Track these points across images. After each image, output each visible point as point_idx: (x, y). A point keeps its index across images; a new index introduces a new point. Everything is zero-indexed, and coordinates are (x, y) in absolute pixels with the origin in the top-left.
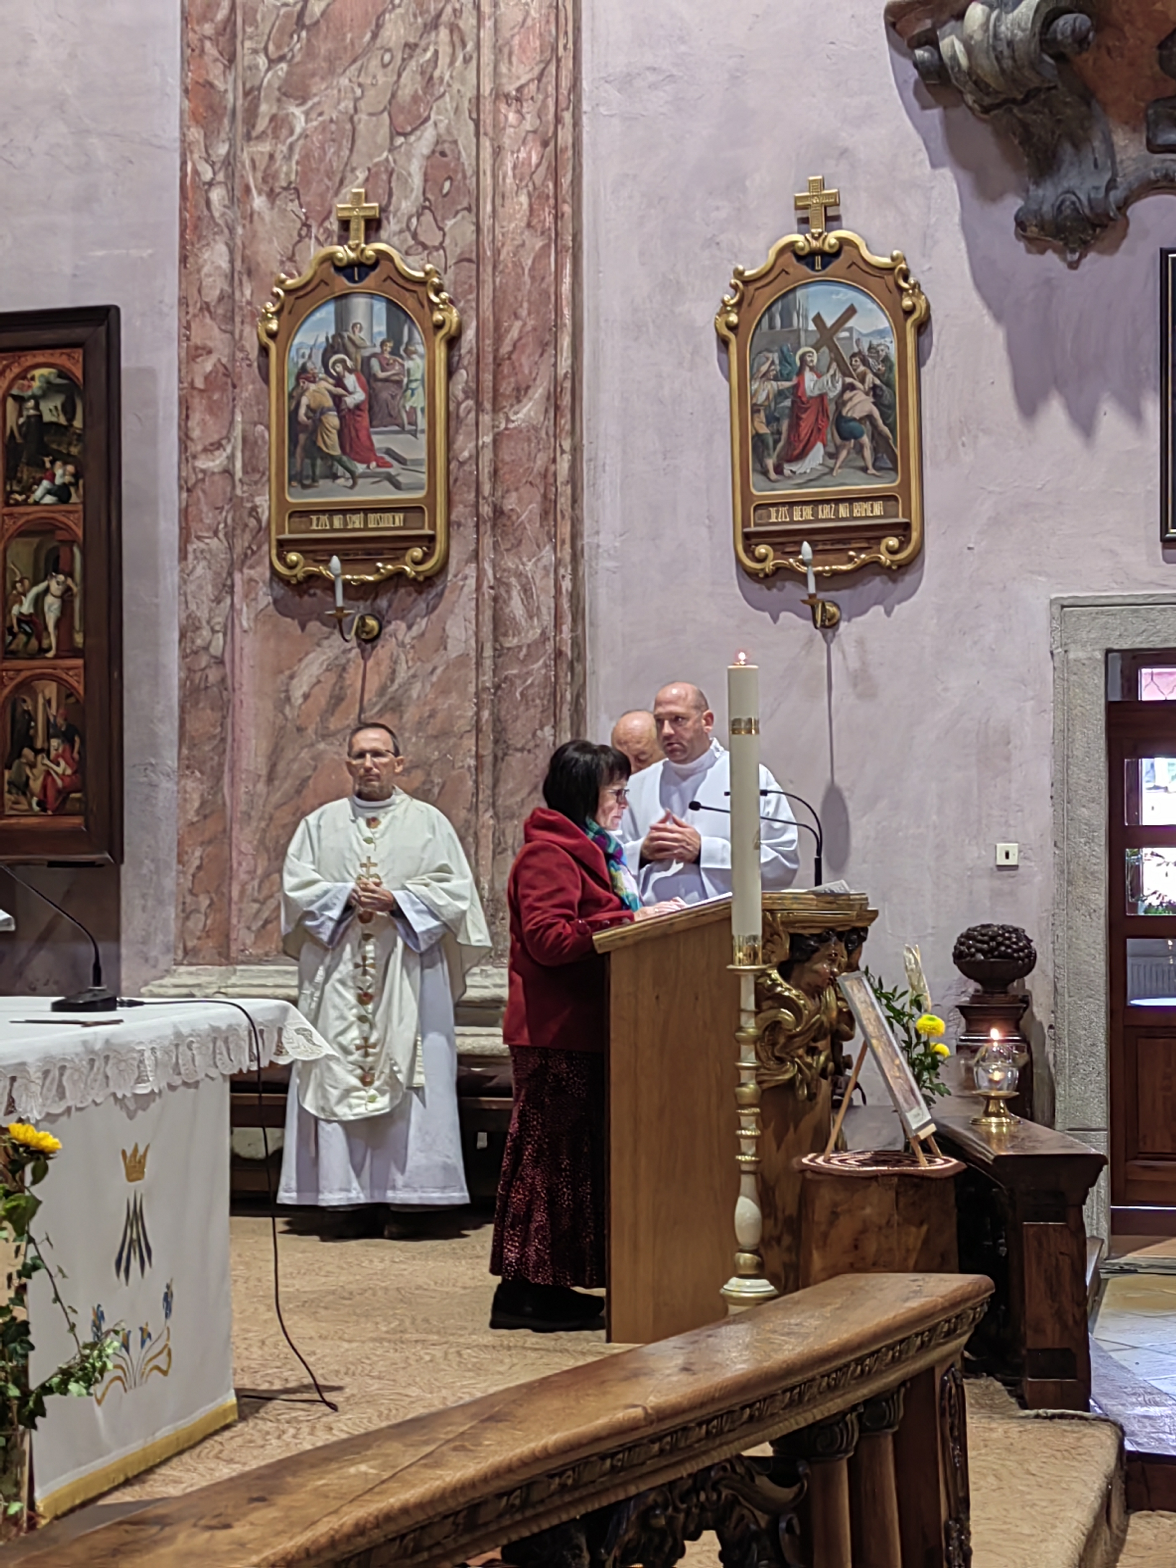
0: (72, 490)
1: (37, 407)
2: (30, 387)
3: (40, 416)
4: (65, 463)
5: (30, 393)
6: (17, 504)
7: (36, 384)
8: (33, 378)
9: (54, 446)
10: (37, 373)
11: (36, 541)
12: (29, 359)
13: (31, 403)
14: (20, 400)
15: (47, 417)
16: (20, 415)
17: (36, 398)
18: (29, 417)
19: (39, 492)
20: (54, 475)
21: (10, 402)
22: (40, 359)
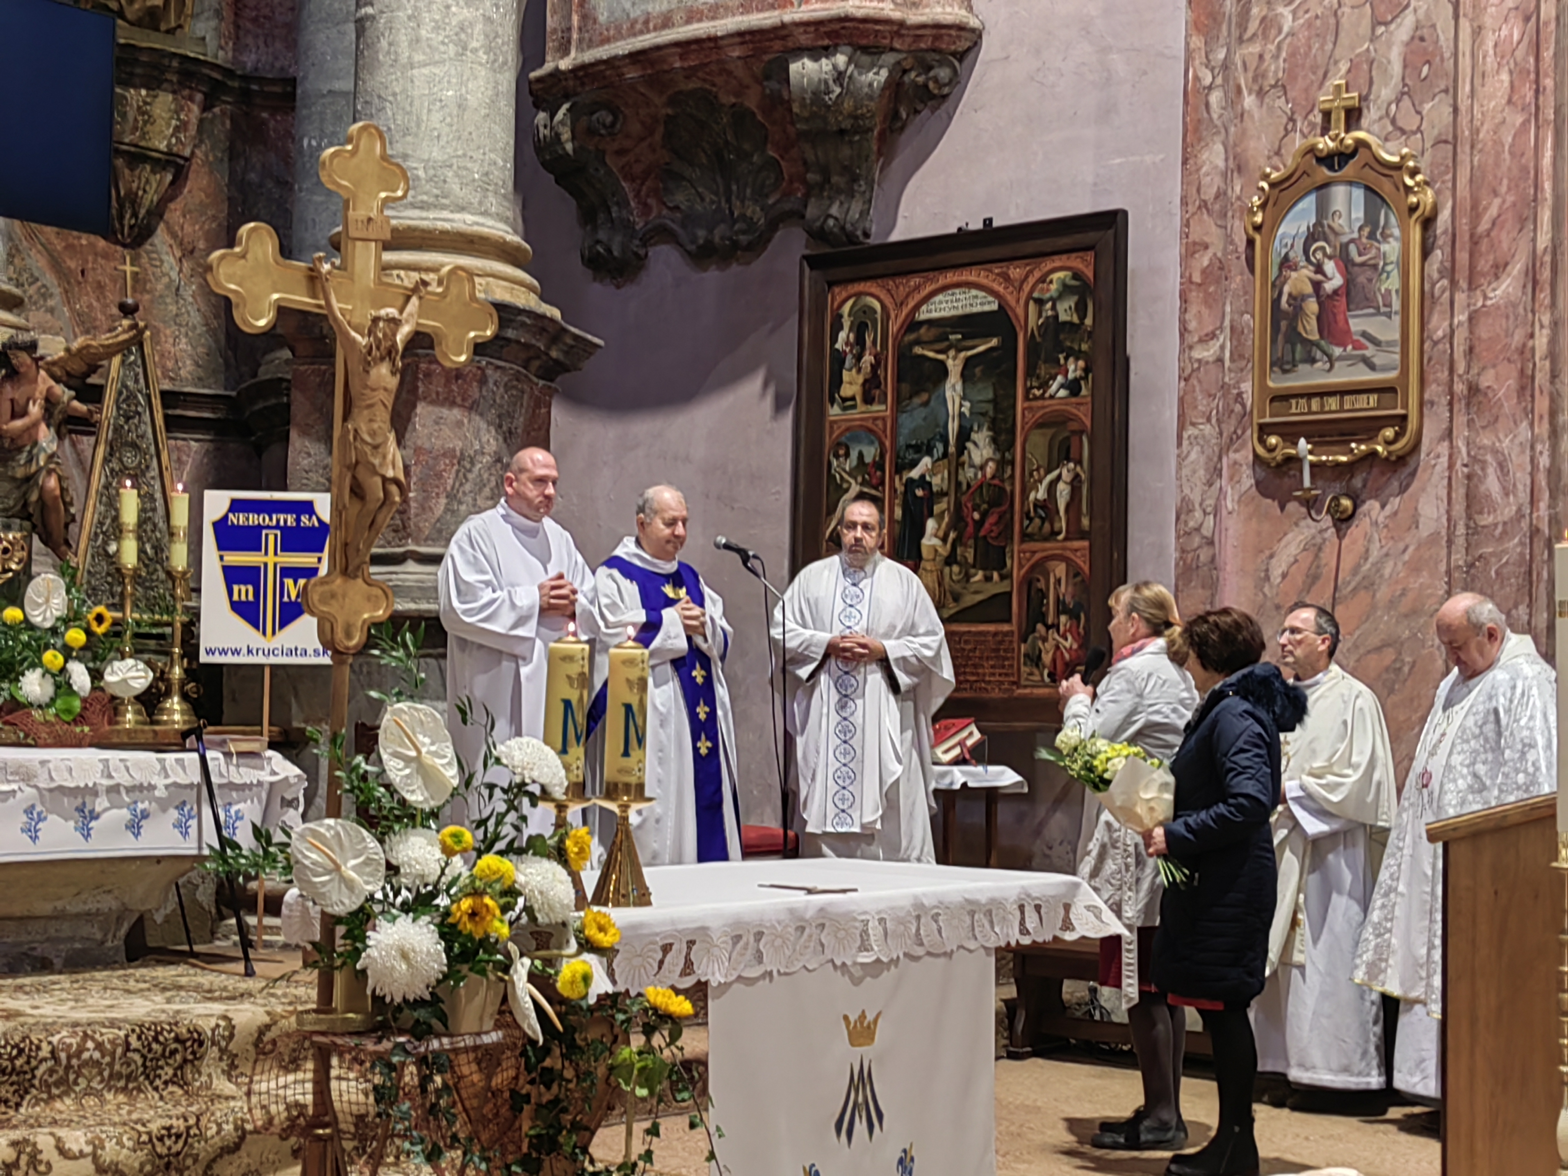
0: (1082, 383)
1: (1054, 308)
2: (1048, 290)
3: (1056, 317)
4: (1077, 359)
5: (1048, 295)
6: (1036, 398)
7: (1054, 287)
8: (1051, 282)
9: (1068, 344)
10: (1056, 276)
11: (1050, 432)
12: (1048, 264)
13: (1049, 305)
14: (1040, 302)
15: (1063, 317)
16: (1040, 316)
17: (1054, 301)
18: (1047, 318)
19: (1054, 387)
20: (1067, 371)
21: (1031, 303)
22: (1057, 264)
